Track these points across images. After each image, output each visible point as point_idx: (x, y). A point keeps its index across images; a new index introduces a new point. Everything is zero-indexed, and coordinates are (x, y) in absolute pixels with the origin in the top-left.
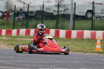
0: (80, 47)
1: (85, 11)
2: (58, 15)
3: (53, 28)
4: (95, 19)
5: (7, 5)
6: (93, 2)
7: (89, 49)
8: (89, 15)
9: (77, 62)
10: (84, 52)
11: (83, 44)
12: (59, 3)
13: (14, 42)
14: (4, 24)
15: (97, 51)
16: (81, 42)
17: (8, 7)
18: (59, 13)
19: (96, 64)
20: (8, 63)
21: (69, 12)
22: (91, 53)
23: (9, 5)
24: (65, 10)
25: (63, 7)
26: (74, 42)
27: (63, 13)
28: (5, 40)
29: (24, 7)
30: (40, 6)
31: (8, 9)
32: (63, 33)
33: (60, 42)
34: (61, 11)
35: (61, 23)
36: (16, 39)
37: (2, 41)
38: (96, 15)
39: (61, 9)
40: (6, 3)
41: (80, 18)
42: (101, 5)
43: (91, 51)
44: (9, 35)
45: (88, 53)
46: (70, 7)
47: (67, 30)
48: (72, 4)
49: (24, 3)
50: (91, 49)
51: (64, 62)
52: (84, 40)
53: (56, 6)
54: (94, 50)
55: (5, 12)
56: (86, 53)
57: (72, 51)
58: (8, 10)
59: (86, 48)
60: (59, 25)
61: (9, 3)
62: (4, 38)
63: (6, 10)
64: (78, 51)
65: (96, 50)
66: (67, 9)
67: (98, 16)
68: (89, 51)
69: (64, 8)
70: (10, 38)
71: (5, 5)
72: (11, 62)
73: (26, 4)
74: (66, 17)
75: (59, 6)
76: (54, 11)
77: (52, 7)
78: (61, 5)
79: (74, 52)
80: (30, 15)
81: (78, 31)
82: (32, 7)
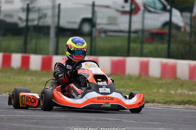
1: (78, 20)
2: (27, 28)
3: (17, 52)
6: (94, 3)
8: (86, 28)
12: (28, 5)
18: (30, 24)
21: (49, 21)
24: (40, 18)
25: (36, 11)
27: (36, 23)
32: (36, 61)
33: (32, 79)
34: (33, 20)
35: (34, 42)
38: (98, 27)
39: (33, 16)
41: (68, 33)
42: (108, 10)
46: (49, 13)
47: (45, 56)
48: (53, 7)
53: (23, 10)
60: (29, 46)
66: (44, 16)
69: (39, 13)
74: (42, 31)
75: (28, 10)
76: (20, 19)
77: (16, 11)
78: (33, 8)
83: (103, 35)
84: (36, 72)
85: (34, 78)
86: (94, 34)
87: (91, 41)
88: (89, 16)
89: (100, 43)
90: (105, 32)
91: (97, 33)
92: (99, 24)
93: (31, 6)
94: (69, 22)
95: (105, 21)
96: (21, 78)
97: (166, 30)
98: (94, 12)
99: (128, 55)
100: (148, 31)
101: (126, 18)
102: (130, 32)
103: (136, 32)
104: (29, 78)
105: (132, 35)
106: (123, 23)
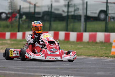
0: (94, 51)
1: (98, 12)
2: (68, 16)
3: (62, 30)
4: (109, 20)
5: (11, 5)
6: (107, 1)
7: (104, 53)
8: (102, 16)
9: (92, 67)
10: (98, 56)
11: (96, 48)
12: (68, 3)
13: (19, 46)
14: (7, 27)
15: (113, 55)
16: (94, 45)
17: (12, 8)
18: (70, 14)
19: (113, 69)
20: (15, 68)
21: (81, 12)
22: (106, 58)
23: (13, 5)
24: (75, 11)
25: (72, 7)
26: (86, 46)
27: (73, 13)
28: (10, 44)
29: (30, 8)
30: (48, 6)
31: (12, 9)
32: (73, 36)
33: (71, 46)
34: (71, 12)
35: (72, 25)
36: (21, 43)
37: (7, 45)
38: (109, 15)
39: (71, 9)
40: (10, 3)
41: (92, 19)
43: (106, 55)
44: (14, 39)
45: (103, 57)
46: (81, 7)
47: (79, 33)
48: (83, 4)
49: (30, 3)
50: (106, 53)
51: (78, 67)
52: (97, 43)
53: (65, 5)
54: (109, 54)
55: (9, 13)
56: (100, 57)
57: (85, 56)
58: (13, 11)
59: (100, 52)
60: (69, 27)
61: (13, 3)
62: (9, 42)
63: (10, 11)
64: (91, 55)
65: (111, 54)
66: (77, 9)
67: (112, 16)
68: (104, 56)
69: (74, 8)
70: (15, 42)
71: (9, 5)
72: (18, 67)
73: (32, 4)
74: (77, 18)
75: (68, 6)
76: (64, 11)
77: (61, 6)
78: (71, 4)
79: (87, 56)
80: (36, 16)
81: (91, 33)
82: (39, 7)
84: (73, 42)
85: (73, 46)
93: (70, 3)
94: (93, 13)
96: (65, 46)
104: (70, 46)
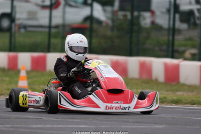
83: (22, 30)
86: (13, 30)
87: (11, 37)
88: (8, 10)
89: (20, 39)
90: (25, 27)
91: (17, 28)
92: (19, 19)
95: (24, 16)
97: (88, 24)
98: (13, 7)
99: (49, 51)
100: (69, 26)
101: (46, 13)
102: (50, 27)
103: (57, 27)
105: (53, 30)
106: (43, 18)
